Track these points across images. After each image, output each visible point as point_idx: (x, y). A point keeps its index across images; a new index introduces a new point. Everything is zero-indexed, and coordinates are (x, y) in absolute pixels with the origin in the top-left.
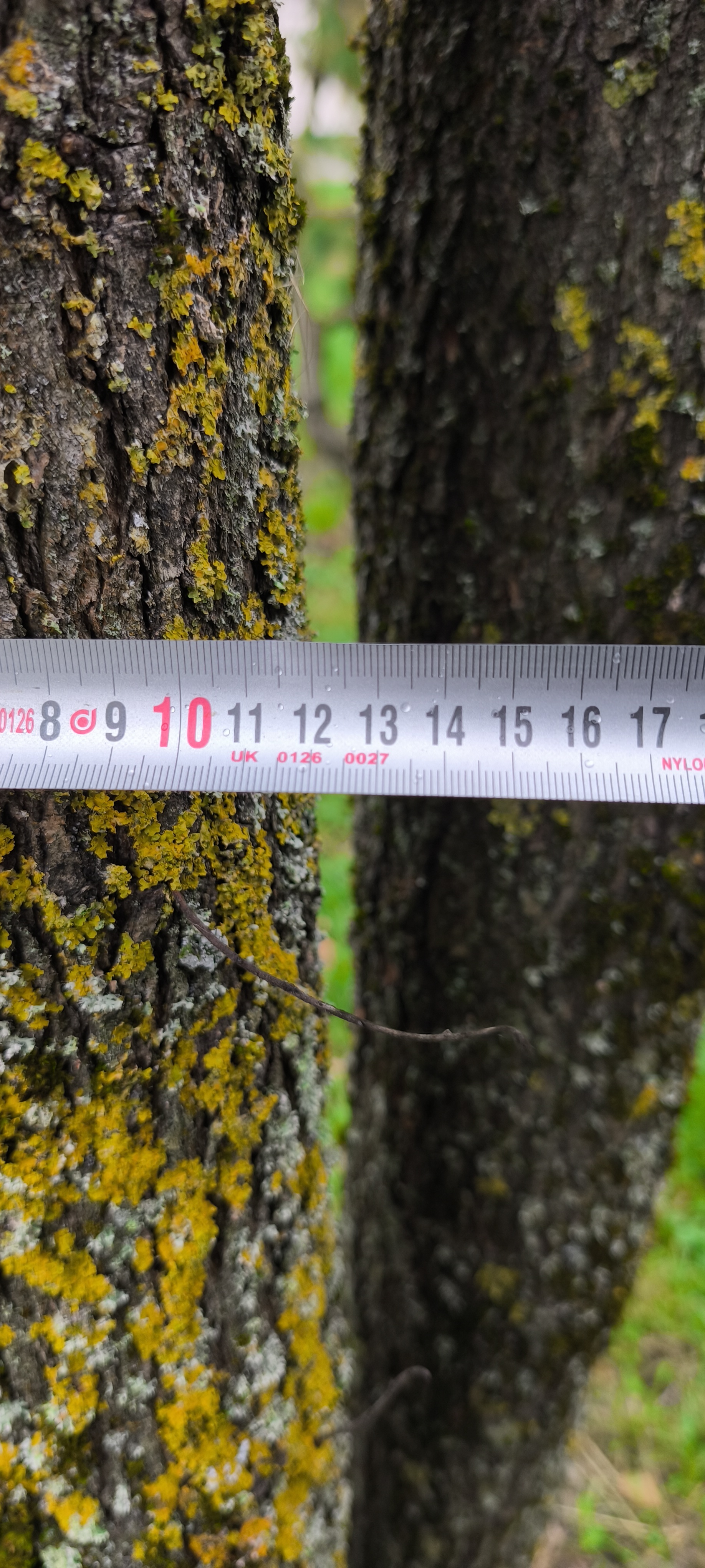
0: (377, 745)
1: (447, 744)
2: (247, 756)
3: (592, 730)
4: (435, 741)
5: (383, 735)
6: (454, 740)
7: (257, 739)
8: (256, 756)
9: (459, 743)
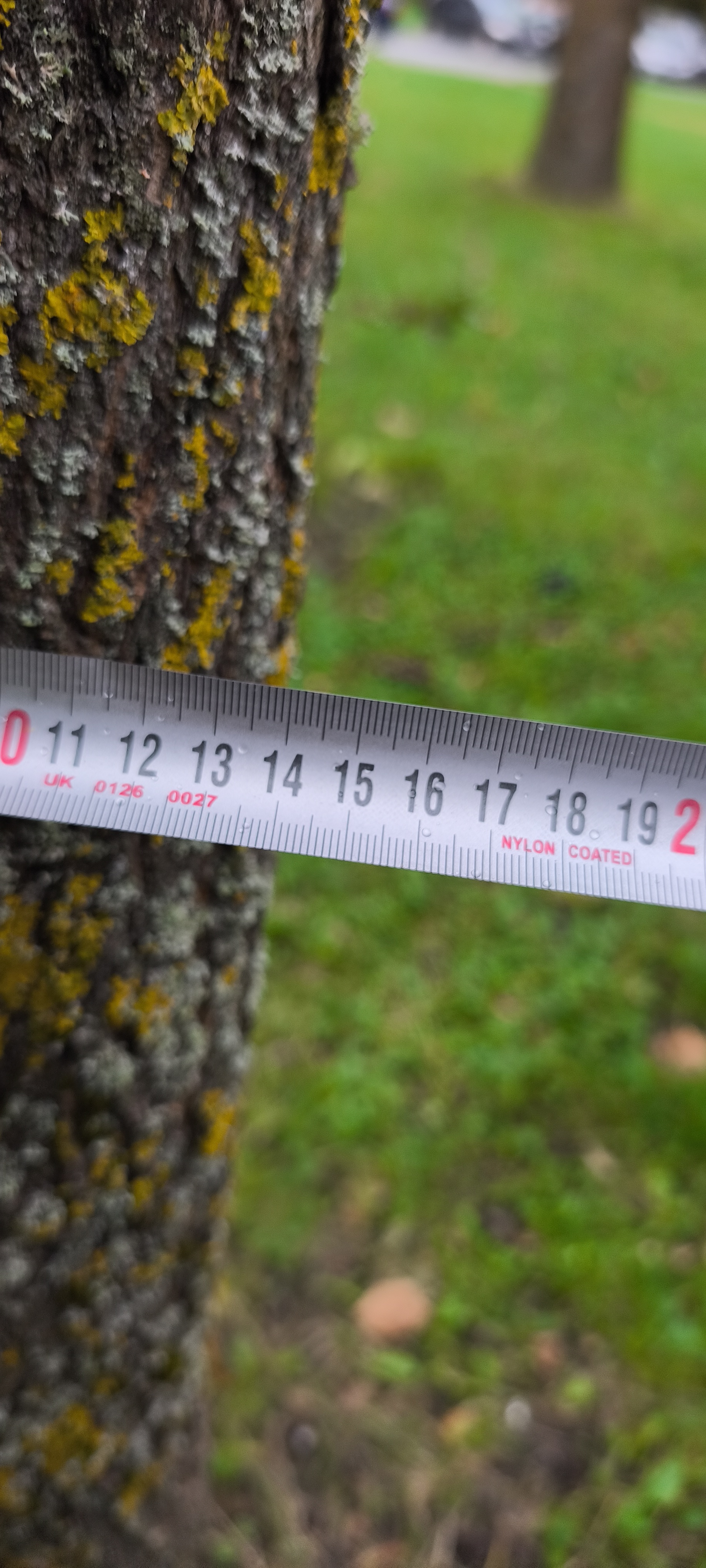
0: (206, 786)
1: (282, 792)
2: (61, 781)
3: (434, 796)
4: (270, 789)
5: (214, 774)
6: (290, 790)
7: (76, 763)
8: (72, 782)
9: (295, 794)
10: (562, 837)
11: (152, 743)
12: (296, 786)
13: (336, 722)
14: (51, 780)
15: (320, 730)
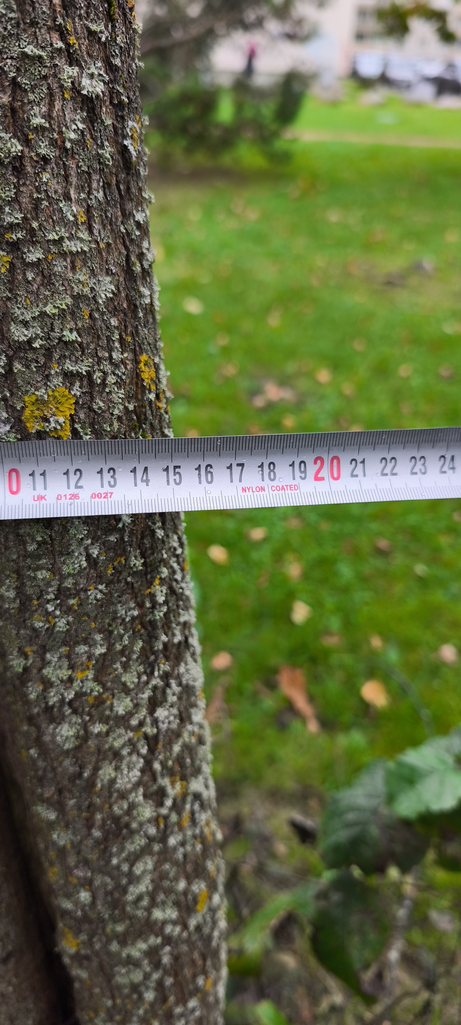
10: (267, 483)
11: (78, 473)
12: (147, 481)
13: (160, 450)
14: (36, 499)
15: (154, 454)
